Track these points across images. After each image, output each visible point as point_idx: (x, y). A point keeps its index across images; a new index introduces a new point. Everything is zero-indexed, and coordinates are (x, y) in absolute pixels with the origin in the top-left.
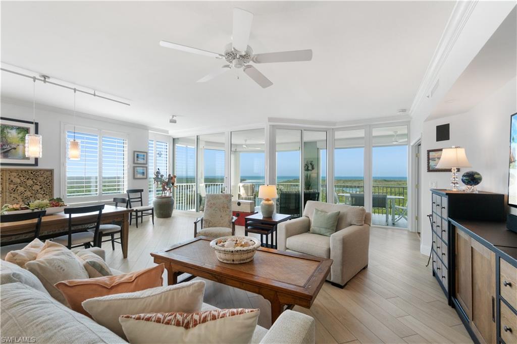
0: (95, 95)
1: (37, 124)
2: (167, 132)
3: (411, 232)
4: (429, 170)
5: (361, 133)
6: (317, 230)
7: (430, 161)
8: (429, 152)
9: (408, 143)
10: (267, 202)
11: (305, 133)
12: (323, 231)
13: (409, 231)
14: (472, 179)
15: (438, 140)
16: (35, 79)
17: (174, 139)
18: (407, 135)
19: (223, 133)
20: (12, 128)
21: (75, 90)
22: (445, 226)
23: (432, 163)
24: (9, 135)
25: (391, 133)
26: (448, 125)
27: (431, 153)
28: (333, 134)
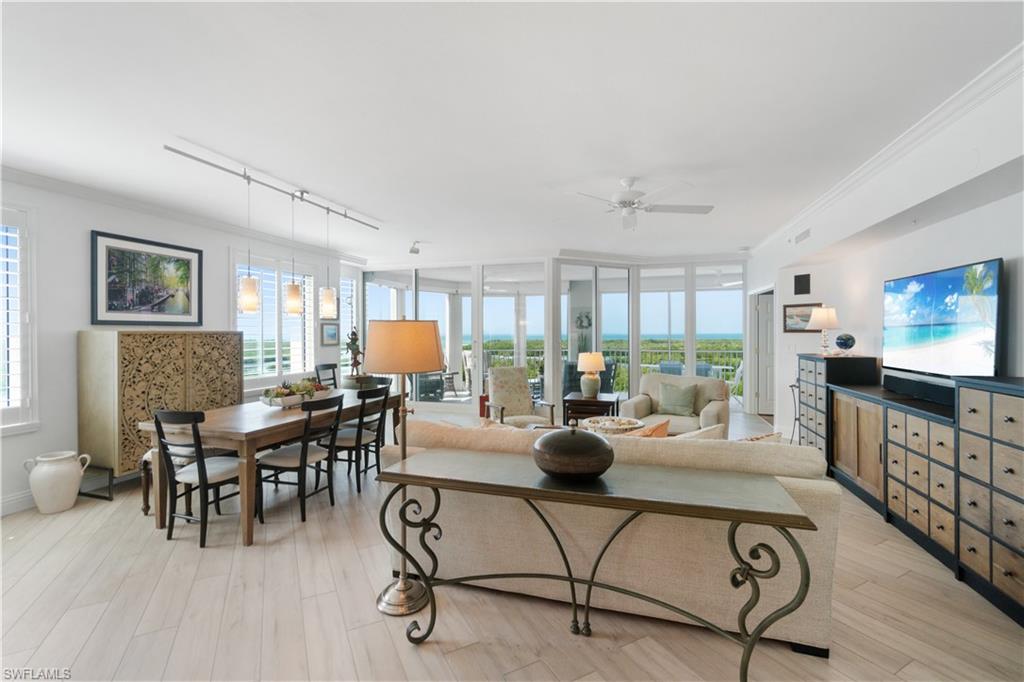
0: (345, 216)
1: (200, 253)
2: (364, 262)
3: (751, 414)
4: (786, 331)
5: (680, 271)
6: (670, 408)
7: (787, 319)
8: (785, 307)
9: (744, 288)
10: (591, 377)
13: (745, 413)
14: (846, 342)
15: (796, 293)
16: (293, 196)
17: (364, 273)
18: (743, 276)
19: (467, 268)
20: (169, 260)
21: (328, 209)
22: (822, 393)
23: (789, 321)
24: (166, 273)
25: (713, 272)
26: (808, 276)
27: (788, 309)
28: (639, 274)
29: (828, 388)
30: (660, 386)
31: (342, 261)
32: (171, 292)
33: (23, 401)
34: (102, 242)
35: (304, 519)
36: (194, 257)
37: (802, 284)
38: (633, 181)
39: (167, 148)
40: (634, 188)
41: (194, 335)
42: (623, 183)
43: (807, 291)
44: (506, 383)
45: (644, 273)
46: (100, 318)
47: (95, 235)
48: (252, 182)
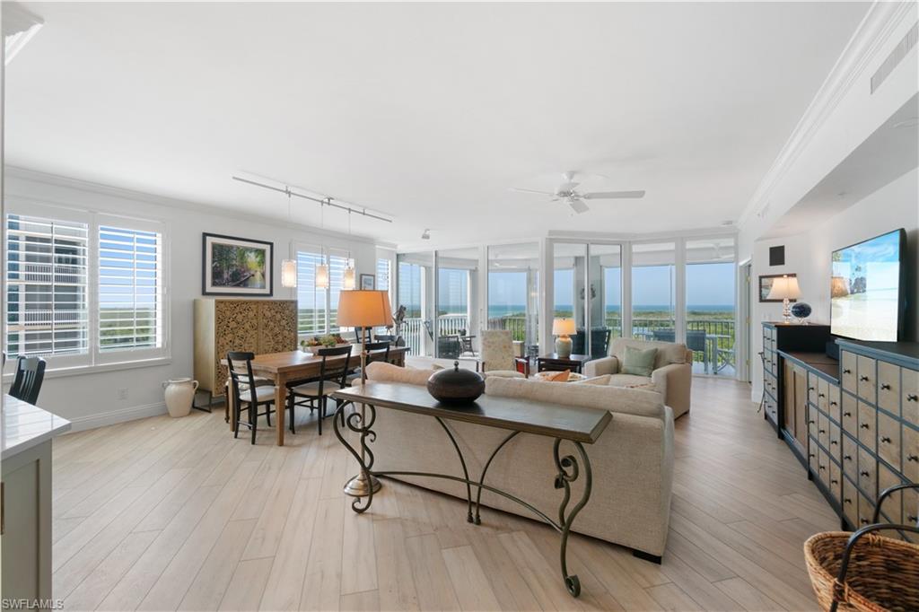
0: (364, 214)
1: (271, 244)
2: (395, 246)
3: (741, 382)
4: (761, 301)
5: (671, 246)
6: (630, 369)
7: (763, 289)
8: (761, 278)
9: (736, 260)
10: (564, 340)
11: (592, 247)
12: (639, 370)
13: (736, 380)
14: (803, 311)
15: (771, 264)
16: (322, 202)
17: (398, 255)
18: (736, 249)
19: (476, 248)
20: (251, 250)
21: (350, 210)
22: (773, 358)
23: (764, 292)
24: (249, 260)
25: (711, 245)
26: (783, 247)
27: (763, 280)
28: (630, 249)
29: (778, 354)
30: (625, 350)
31: (377, 246)
32: (252, 273)
33: (163, 344)
34: (210, 240)
35: (320, 434)
36: (267, 248)
37: (777, 256)
38: (572, 174)
39: (234, 178)
40: (572, 181)
41: (264, 303)
42: (565, 177)
43: (782, 262)
44: (493, 343)
45: (635, 248)
46: (207, 291)
47: (205, 235)
48: (292, 196)
